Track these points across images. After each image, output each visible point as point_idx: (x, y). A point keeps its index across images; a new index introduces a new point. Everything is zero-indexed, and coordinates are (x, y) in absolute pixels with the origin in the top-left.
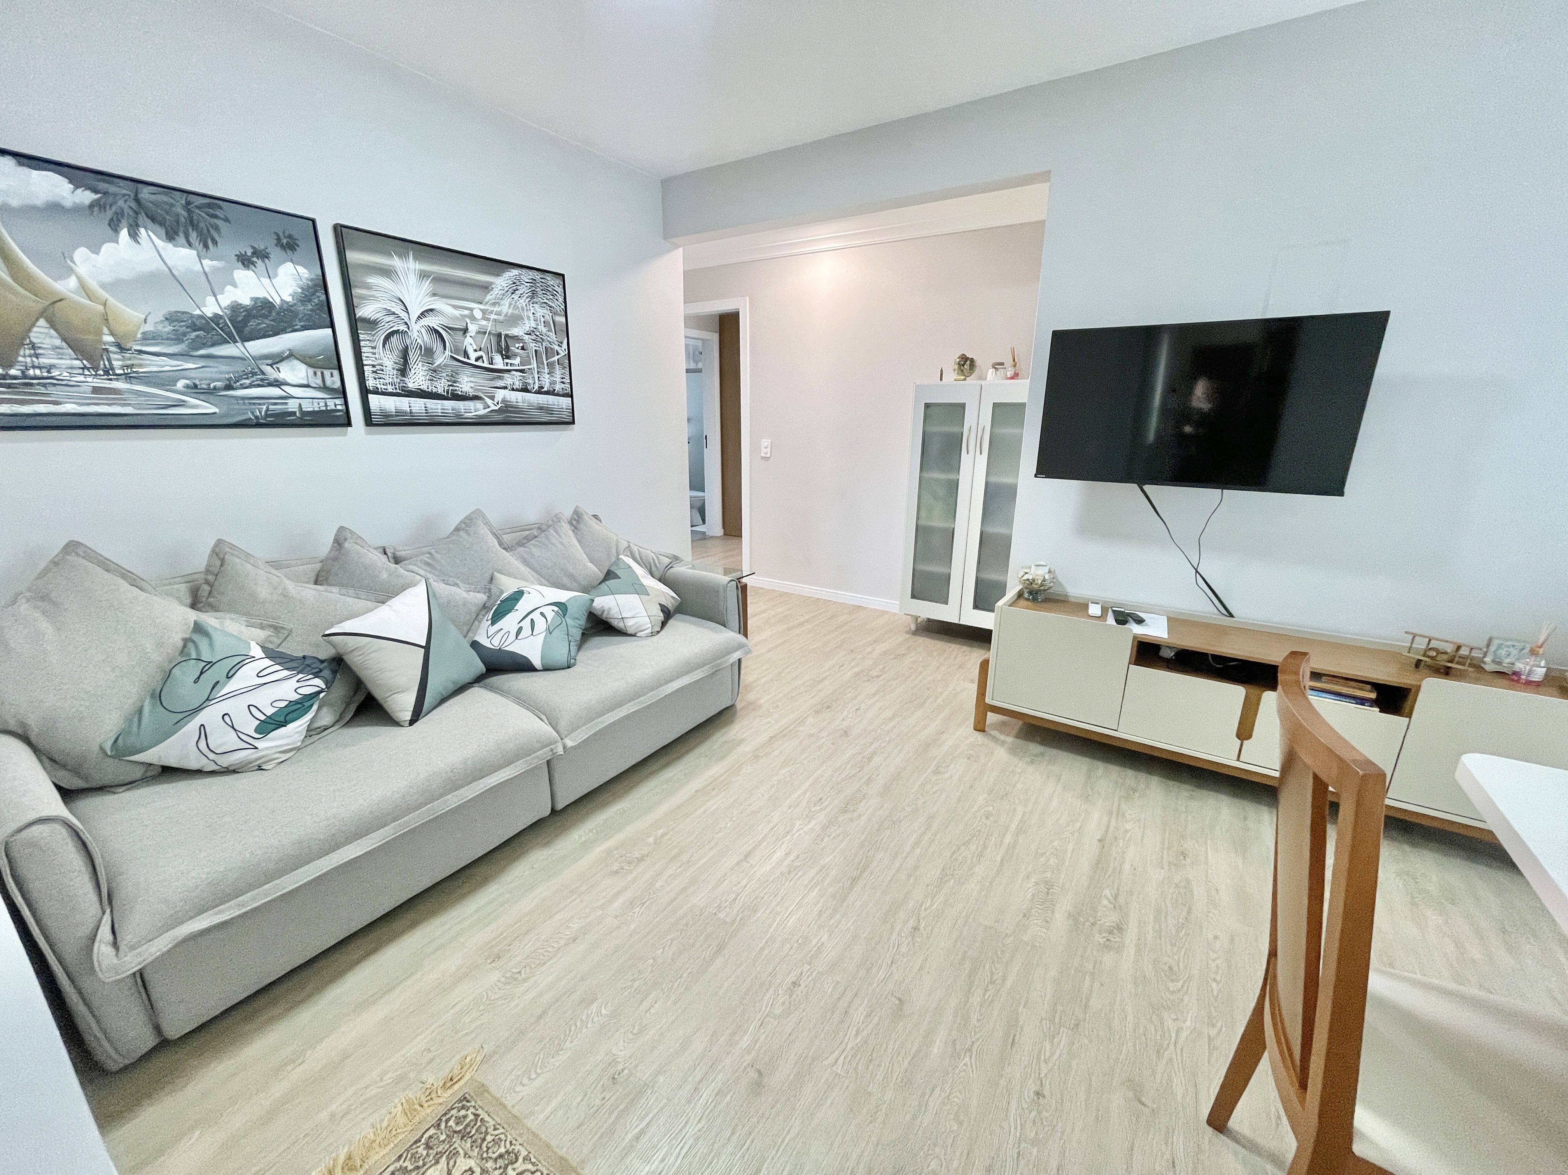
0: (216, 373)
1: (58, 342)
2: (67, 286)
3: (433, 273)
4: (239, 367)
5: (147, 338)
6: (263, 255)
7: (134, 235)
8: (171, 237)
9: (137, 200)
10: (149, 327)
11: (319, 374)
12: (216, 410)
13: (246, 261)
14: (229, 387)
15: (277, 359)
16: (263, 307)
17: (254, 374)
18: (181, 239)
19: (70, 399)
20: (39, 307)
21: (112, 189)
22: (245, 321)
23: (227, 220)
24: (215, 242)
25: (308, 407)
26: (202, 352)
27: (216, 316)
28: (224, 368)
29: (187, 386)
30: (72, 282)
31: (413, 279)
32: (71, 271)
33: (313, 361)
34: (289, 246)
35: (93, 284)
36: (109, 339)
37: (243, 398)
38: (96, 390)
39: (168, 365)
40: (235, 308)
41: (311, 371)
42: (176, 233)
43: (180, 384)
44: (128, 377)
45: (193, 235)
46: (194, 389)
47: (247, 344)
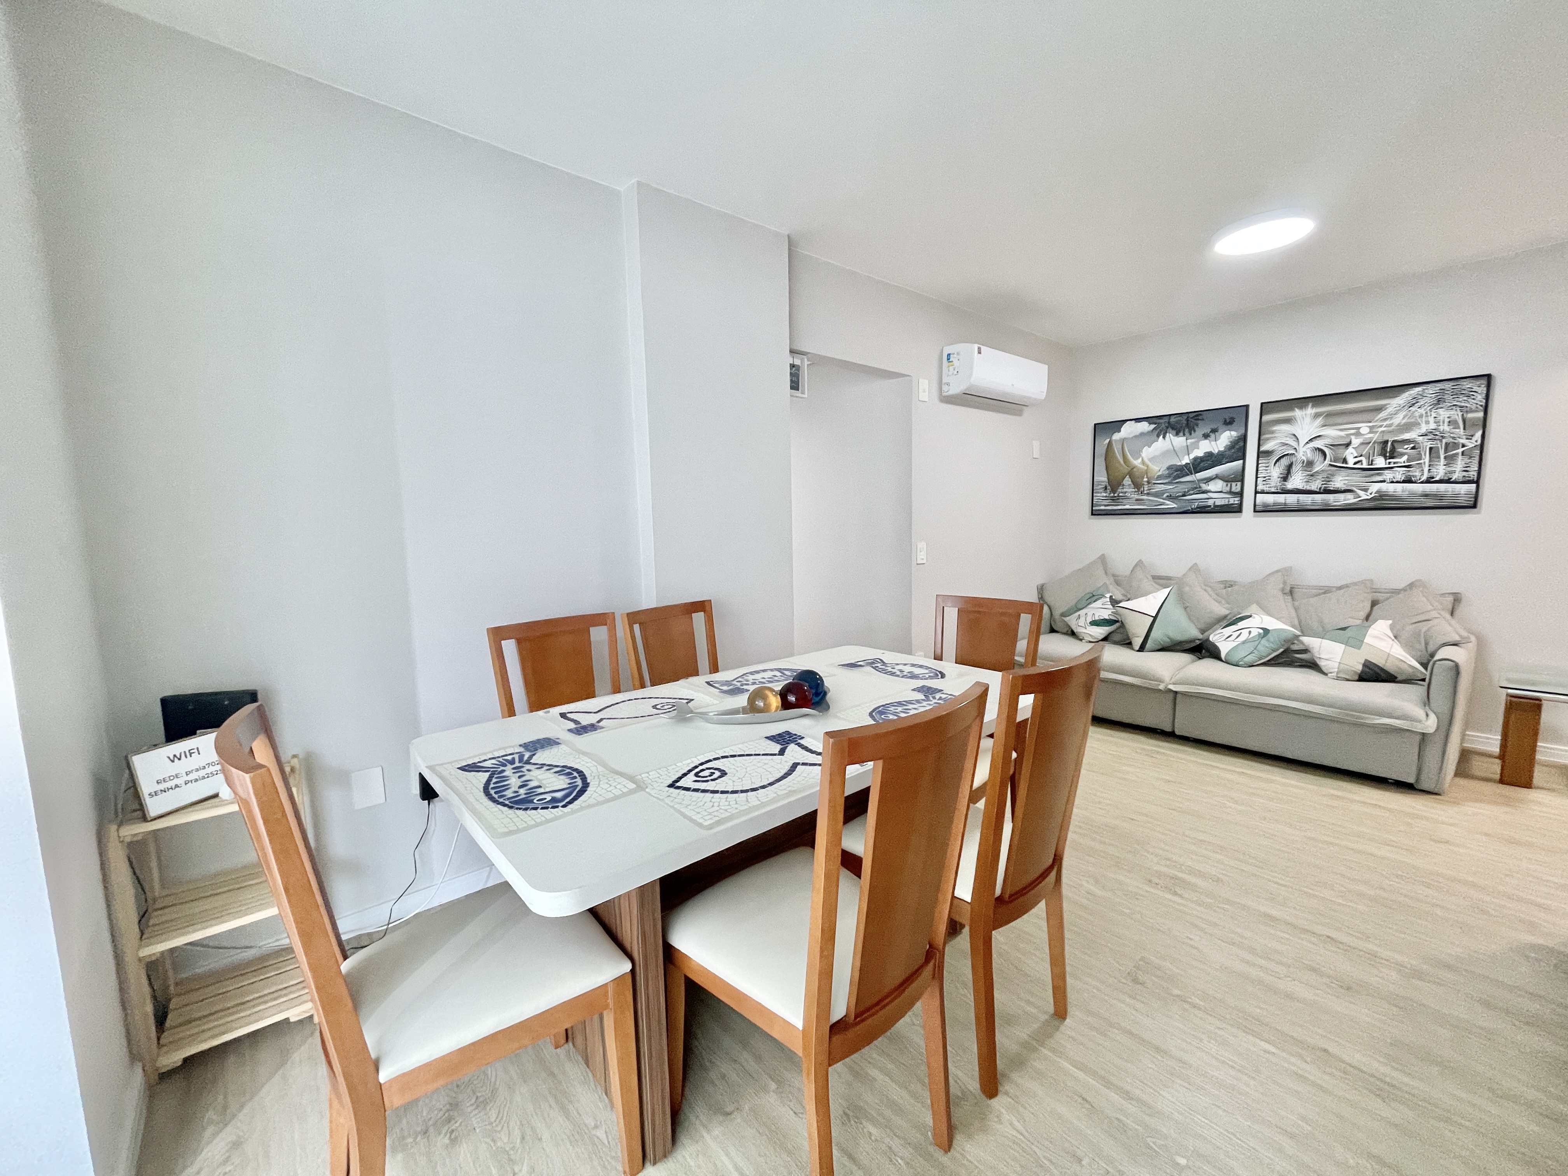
0: (1182, 488)
1: (1130, 483)
2: (1137, 463)
3: (1324, 412)
4: (1190, 486)
5: (1159, 477)
6: (1214, 431)
7: (1164, 437)
8: (1177, 434)
9: (1169, 422)
10: (1160, 473)
11: (1229, 485)
12: (1175, 506)
13: (1206, 436)
14: (1184, 496)
15: (1208, 480)
16: (1209, 455)
17: (1196, 488)
18: (1181, 434)
19: (1128, 504)
20: (1126, 471)
21: (1161, 421)
22: (1199, 464)
23: (1203, 420)
24: (1195, 431)
25: (1218, 503)
26: (1177, 481)
27: (1187, 464)
28: (1184, 486)
29: (1167, 496)
30: (1140, 460)
31: (1308, 420)
32: (1140, 455)
33: (1226, 479)
34: (1229, 423)
35: (1146, 460)
36: (1145, 479)
37: (1188, 500)
38: (1137, 500)
39: (1163, 487)
40: (1196, 459)
41: (1225, 484)
42: (1180, 432)
43: (1165, 496)
44: (1148, 494)
45: (1187, 430)
46: (1170, 498)
47: (1197, 475)
